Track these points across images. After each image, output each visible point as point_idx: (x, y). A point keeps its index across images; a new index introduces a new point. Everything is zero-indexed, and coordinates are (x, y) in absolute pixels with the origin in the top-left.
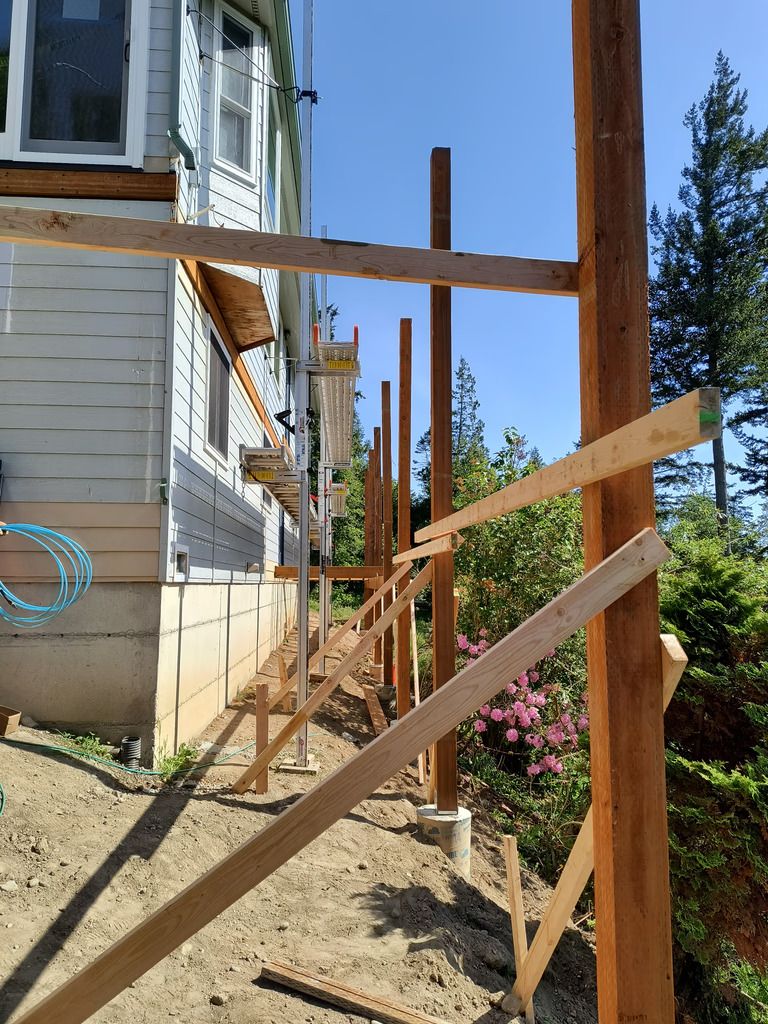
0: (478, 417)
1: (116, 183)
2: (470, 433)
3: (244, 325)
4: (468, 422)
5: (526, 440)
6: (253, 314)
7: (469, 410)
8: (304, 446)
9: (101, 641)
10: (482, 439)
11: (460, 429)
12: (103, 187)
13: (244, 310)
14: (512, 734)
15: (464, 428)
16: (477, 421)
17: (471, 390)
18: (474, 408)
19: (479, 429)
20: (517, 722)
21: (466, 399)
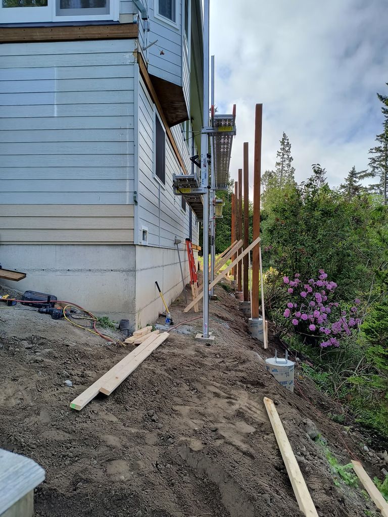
0: (292, 166)
1: (106, 31)
2: (287, 175)
3: (172, 111)
4: (286, 169)
5: (325, 171)
6: (177, 105)
7: (287, 162)
8: (206, 174)
9: (108, 273)
10: (293, 177)
11: (282, 173)
12: (100, 34)
13: (172, 103)
14: (312, 327)
15: (284, 172)
16: (291, 168)
17: (288, 151)
18: (290, 161)
19: (292, 172)
20: (315, 321)
21: (286, 156)
